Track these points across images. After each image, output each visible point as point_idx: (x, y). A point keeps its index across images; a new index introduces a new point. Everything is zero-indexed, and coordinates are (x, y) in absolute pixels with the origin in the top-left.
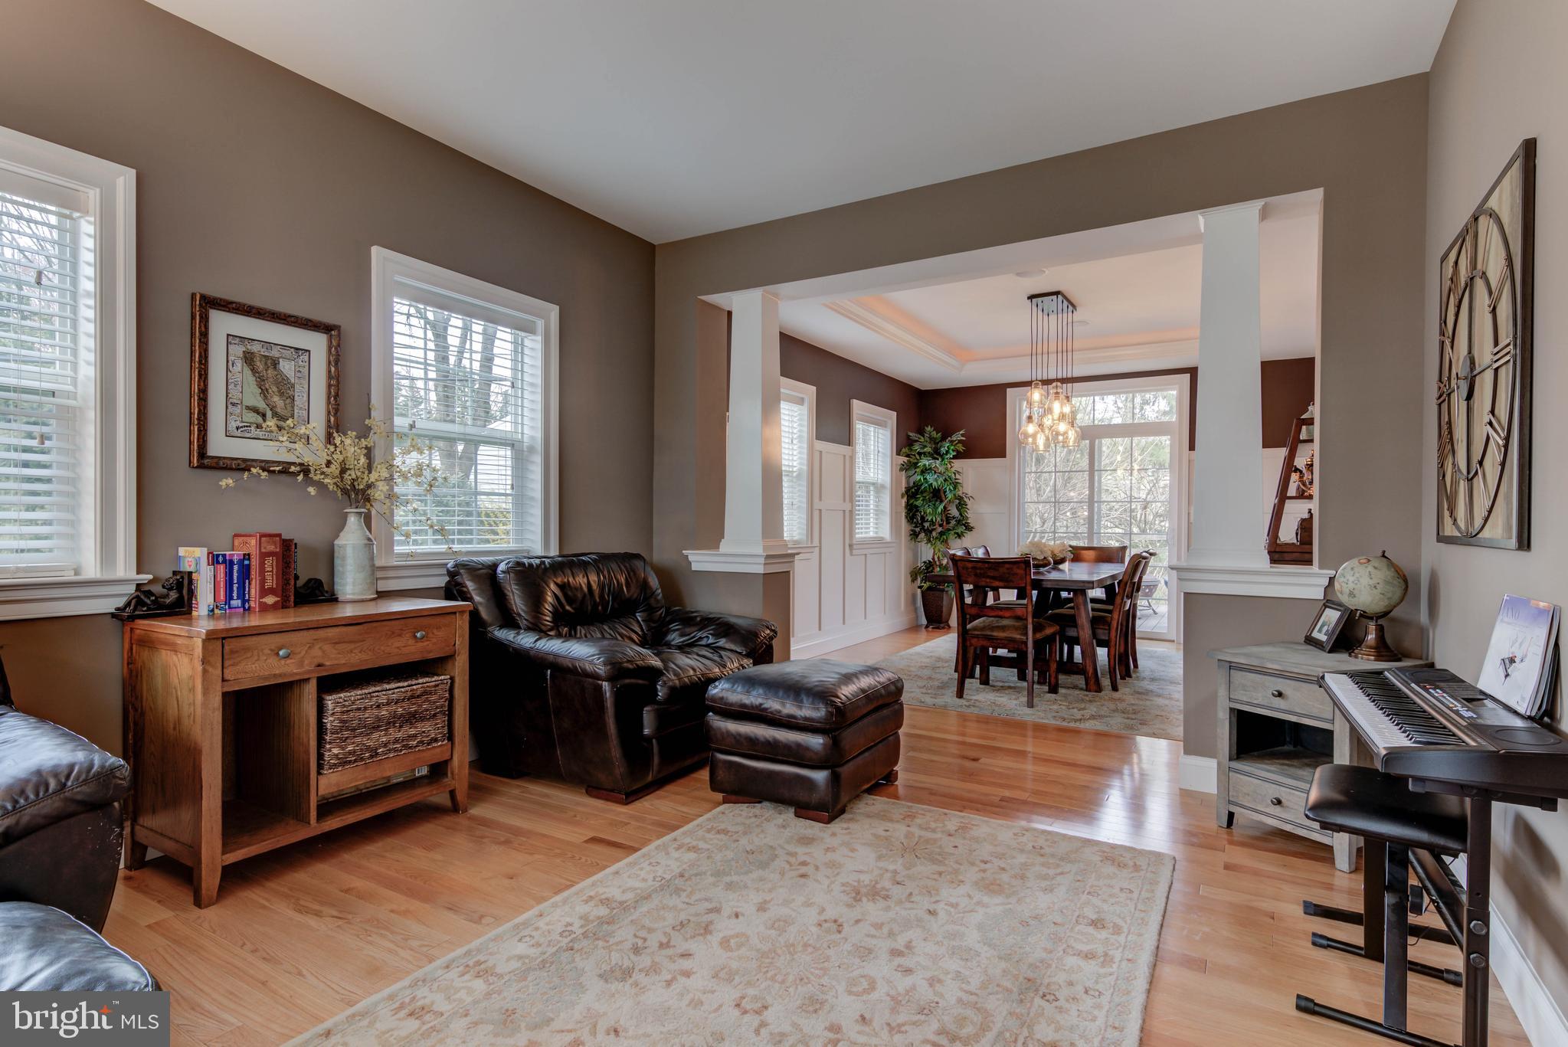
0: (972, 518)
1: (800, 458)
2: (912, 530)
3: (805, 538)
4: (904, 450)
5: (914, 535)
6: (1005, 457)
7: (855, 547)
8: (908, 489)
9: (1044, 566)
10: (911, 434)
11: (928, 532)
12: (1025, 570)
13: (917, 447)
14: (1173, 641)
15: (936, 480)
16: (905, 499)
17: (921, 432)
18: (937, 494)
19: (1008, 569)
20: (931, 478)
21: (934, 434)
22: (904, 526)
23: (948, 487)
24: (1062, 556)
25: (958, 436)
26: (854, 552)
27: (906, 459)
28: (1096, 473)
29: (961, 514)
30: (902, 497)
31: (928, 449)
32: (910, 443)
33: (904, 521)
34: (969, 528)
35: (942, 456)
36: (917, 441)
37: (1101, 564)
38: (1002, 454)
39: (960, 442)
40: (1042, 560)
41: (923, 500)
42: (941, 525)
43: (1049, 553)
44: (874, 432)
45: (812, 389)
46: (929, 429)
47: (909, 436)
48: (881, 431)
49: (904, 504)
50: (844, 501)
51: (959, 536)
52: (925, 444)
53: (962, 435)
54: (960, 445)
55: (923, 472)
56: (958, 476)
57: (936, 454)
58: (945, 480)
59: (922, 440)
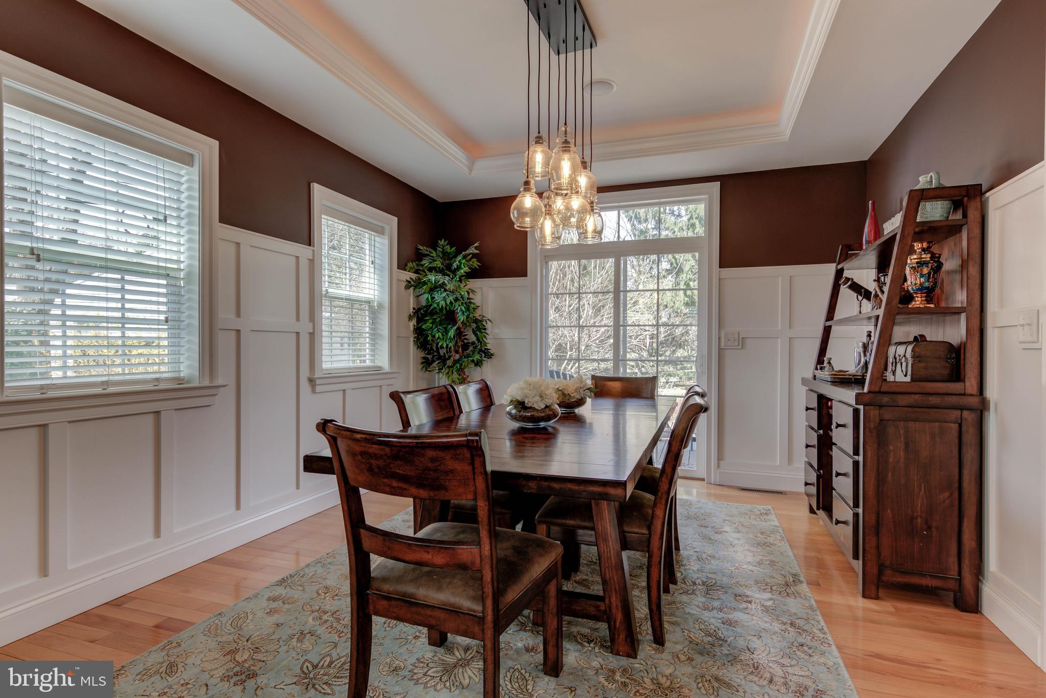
0: (491, 344)
1: (189, 249)
2: (424, 358)
3: (197, 373)
4: (410, 265)
5: (426, 364)
6: (526, 276)
7: (318, 382)
8: (417, 311)
9: (548, 418)
10: (421, 247)
11: (443, 360)
12: (472, 463)
13: (426, 262)
14: (703, 480)
15: (444, 299)
16: (414, 322)
17: (434, 246)
18: (450, 316)
19: (433, 460)
20: (439, 297)
21: (448, 249)
22: (413, 354)
23: (459, 308)
24: (578, 397)
25: (472, 250)
26: (318, 389)
27: (414, 276)
28: (622, 293)
29: (478, 339)
30: (410, 318)
31: (438, 264)
32: (419, 256)
33: (412, 347)
34: (488, 355)
35: (454, 272)
36: (428, 255)
37: (628, 400)
38: (523, 273)
39: (474, 256)
40: (543, 410)
41: (432, 323)
42: (457, 352)
43: (555, 396)
44: (370, 239)
45: (212, 145)
46: (442, 242)
47: (418, 249)
48: (377, 239)
49: (412, 328)
50: (298, 319)
51: (478, 364)
52: (435, 258)
53: (476, 248)
54: (474, 260)
55: (432, 290)
56: (471, 296)
57: (447, 270)
58: (456, 300)
59: (434, 254)
